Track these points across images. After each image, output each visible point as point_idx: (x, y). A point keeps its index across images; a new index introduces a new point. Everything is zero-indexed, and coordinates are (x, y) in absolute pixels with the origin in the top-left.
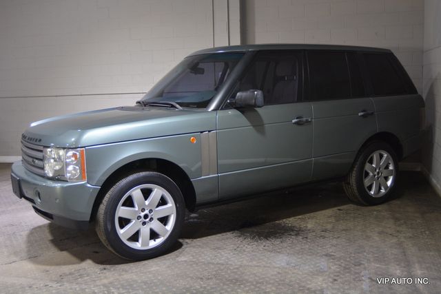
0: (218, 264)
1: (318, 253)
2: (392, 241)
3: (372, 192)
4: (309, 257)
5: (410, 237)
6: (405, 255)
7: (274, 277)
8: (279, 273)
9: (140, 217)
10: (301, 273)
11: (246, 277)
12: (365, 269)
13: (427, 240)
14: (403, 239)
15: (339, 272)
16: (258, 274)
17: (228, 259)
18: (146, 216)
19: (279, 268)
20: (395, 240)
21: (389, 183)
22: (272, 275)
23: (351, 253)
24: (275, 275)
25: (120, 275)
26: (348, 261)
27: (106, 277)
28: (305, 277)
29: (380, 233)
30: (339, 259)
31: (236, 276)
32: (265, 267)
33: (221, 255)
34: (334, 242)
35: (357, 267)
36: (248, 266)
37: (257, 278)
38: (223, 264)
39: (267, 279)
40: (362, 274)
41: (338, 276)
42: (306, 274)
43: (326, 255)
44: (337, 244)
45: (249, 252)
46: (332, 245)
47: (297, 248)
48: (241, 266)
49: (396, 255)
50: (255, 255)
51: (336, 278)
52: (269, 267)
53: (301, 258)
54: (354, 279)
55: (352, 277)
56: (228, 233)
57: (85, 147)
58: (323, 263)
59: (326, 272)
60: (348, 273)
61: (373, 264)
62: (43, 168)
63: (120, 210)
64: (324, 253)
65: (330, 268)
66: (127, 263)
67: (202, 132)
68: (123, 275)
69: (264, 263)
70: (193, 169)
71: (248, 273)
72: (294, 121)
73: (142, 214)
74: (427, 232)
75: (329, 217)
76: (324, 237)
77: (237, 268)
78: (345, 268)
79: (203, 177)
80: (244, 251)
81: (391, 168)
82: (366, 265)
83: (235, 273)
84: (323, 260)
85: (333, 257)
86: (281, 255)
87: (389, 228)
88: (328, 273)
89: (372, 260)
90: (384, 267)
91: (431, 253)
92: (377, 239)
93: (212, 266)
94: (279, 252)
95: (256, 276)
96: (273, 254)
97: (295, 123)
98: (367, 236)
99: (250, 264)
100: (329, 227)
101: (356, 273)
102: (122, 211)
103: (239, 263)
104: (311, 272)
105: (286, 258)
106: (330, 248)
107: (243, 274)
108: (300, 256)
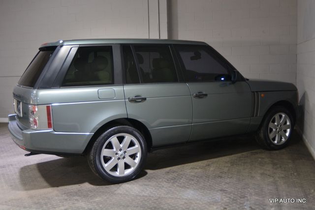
0: (143, 196)
1: (215, 189)
2: (269, 180)
4: (208, 192)
5: (283, 177)
6: (277, 190)
7: (181, 206)
8: (185, 203)
10: (201, 203)
11: (162, 206)
12: (248, 200)
13: (295, 180)
14: (277, 179)
15: (229, 203)
16: (171, 204)
17: (151, 192)
19: (186, 199)
20: (271, 180)
22: (181, 204)
23: (239, 189)
24: (183, 205)
25: (73, 204)
26: (236, 195)
27: (63, 205)
28: (204, 206)
29: (262, 174)
30: (230, 193)
31: (155, 205)
32: (176, 198)
33: (147, 190)
34: (228, 180)
35: (242, 199)
36: (164, 198)
37: (170, 207)
38: (146, 196)
39: (177, 207)
40: (245, 204)
41: (227, 205)
42: (205, 204)
43: (221, 190)
44: (230, 182)
45: (166, 188)
46: (226, 183)
47: (201, 185)
48: (159, 198)
49: (271, 190)
50: (171, 190)
51: (226, 207)
52: (179, 199)
53: (203, 192)
54: (239, 208)
55: (238, 206)
58: (218, 196)
59: (220, 202)
60: (235, 203)
61: (253, 197)
64: (219, 189)
65: (223, 200)
68: (75, 204)
69: (176, 196)
71: (164, 203)
74: (295, 174)
75: (226, 162)
76: (221, 177)
77: (157, 199)
78: (233, 200)
80: (163, 187)
82: (249, 197)
83: (155, 203)
84: (218, 194)
85: (225, 192)
86: (189, 190)
87: (269, 170)
88: (220, 203)
89: (253, 194)
90: (261, 199)
91: (296, 189)
92: (259, 178)
93: (139, 198)
94: (187, 188)
95: (169, 205)
96: (183, 189)
98: (252, 177)
99: (166, 196)
100: (226, 169)
101: (241, 203)
103: (158, 196)
104: (209, 203)
105: (192, 192)
106: (225, 185)
107: (160, 203)
108: (203, 191)
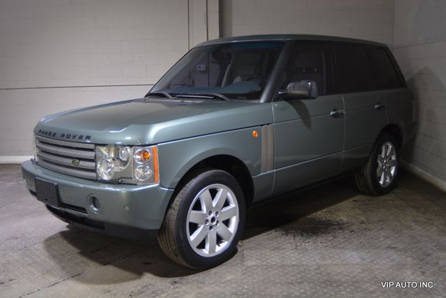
1: (380, 246)
3: (381, 182)
4: (375, 251)
9: (207, 221)
15: (419, 264)
18: (213, 220)
21: (392, 172)
23: (410, 244)
26: (416, 252)
30: (405, 250)
35: (430, 258)
42: (390, 268)
43: (390, 248)
44: (388, 236)
47: (355, 243)
51: (422, 270)
52: (347, 264)
53: (369, 252)
54: (440, 270)
56: (272, 232)
57: (156, 144)
58: (395, 256)
60: (427, 264)
62: (94, 171)
63: (191, 214)
64: (386, 246)
66: (195, 273)
67: (262, 125)
70: (255, 165)
72: (332, 113)
73: (210, 218)
78: (420, 259)
79: (262, 174)
81: (394, 158)
84: (391, 253)
85: (398, 249)
88: (409, 266)
97: (334, 115)
100: (363, 218)
101: (435, 264)
102: (193, 216)
104: (393, 266)
106: (385, 240)
108: (366, 251)
